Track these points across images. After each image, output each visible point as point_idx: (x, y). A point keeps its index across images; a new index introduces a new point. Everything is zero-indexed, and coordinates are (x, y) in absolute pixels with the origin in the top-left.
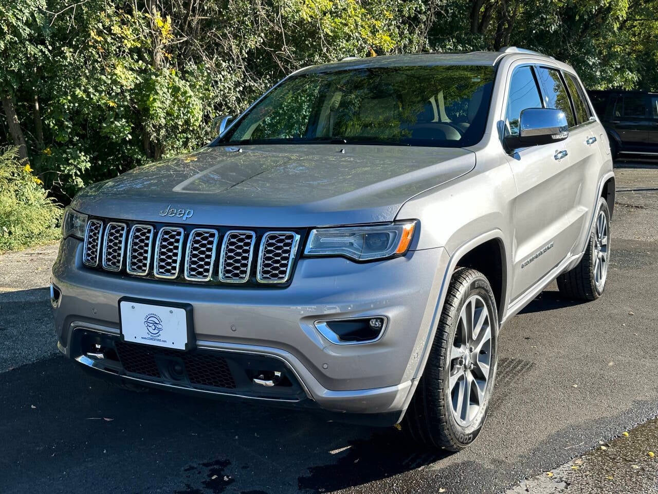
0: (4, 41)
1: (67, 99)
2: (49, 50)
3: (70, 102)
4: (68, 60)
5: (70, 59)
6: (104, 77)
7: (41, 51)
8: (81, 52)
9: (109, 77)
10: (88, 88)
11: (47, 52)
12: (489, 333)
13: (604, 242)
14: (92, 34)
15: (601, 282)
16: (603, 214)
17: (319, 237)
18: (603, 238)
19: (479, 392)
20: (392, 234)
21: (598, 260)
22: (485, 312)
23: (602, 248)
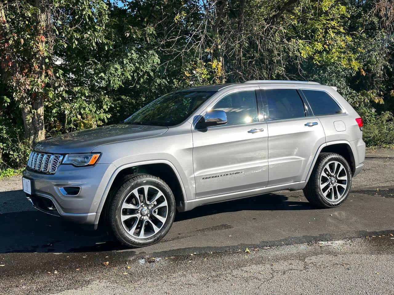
2: (168, 82)
5: (176, 85)
8: (182, 82)
12: (165, 203)
13: (342, 178)
14: (186, 73)
15: (337, 200)
16: (336, 163)
17: (69, 157)
18: (340, 176)
19: (154, 226)
20: (89, 157)
21: (331, 187)
22: (160, 194)
23: (340, 182)
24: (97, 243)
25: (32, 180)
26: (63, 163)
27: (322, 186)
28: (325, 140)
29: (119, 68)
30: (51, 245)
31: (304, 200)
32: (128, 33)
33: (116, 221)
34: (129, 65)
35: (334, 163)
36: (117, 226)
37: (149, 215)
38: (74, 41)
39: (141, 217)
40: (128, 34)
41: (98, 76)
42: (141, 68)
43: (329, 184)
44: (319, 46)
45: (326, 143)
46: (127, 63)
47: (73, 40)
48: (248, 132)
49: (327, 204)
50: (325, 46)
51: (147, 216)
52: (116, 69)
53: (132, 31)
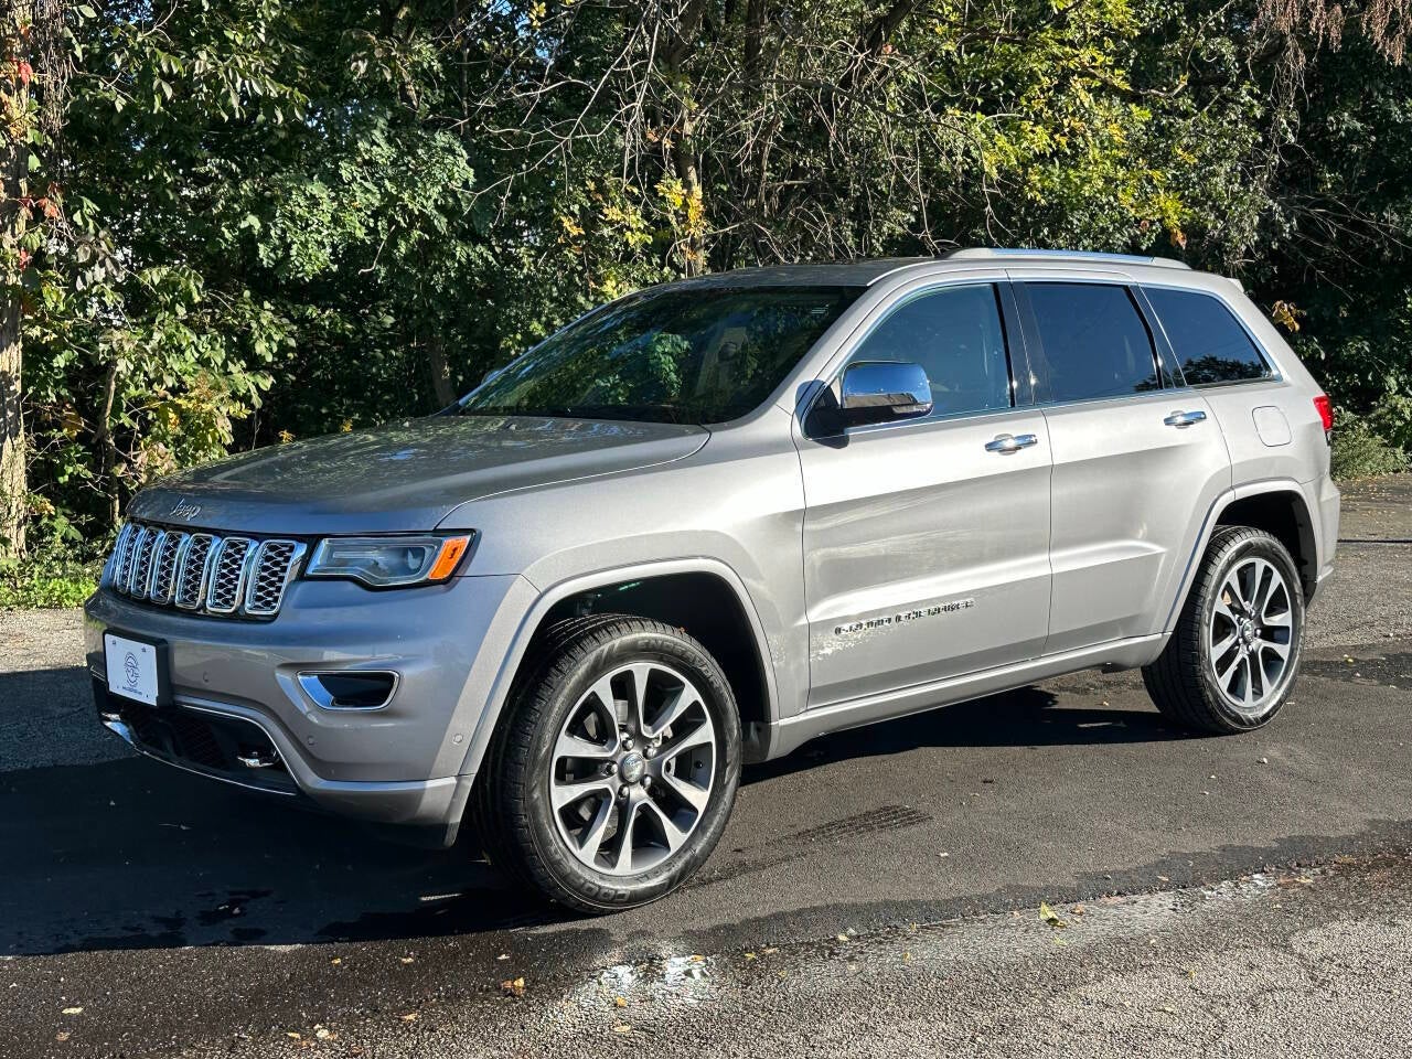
0: (407, 241)
1: (514, 339)
2: (495, 255)
3: (520, 343)
4: (525, 271)
5: (529, 269)
6: (581, 299)
7: (481, 255)
8: (550, 256)
9: (592, 298)
10: (553, 319)
11: (491, 258)
12: (705, 734)
13: (1277, 620)
14: (566, 224)
15: (1260, 701)
16: (1261, 564)
17: (331, 549)
18: (1270, 612)
19: (669, 826)
20: (428, 551)
21: (1242, 654)
22: (690, 695)
23: (1269, 633)
24: (424, 899)
25: (162, 646)
26: (310, 572)
27: (1216, 652)
28: (1230, 476)
29: (324, 195)
30: (236, 911)
31: (1144, 703)
32: (363, 59)
33: (534, 810)
34: (361, 184)
35: (1253, 565)
36: (539, 829)
37: (648, 781)
38: (160, 85)
39: (621, 789)
40: (360, 63)
41: (239, 228)
42: (402, 200)
43: (1237, 643)
44: (1040, 139)
45: (1232, 488)
46: (354, 179)
47: (156, 83)
48: (986, 446)
49: (1229, 717)
50: (1057, 136)
51: (642, 783)
52: (314, 202)
53: (378, 53)
